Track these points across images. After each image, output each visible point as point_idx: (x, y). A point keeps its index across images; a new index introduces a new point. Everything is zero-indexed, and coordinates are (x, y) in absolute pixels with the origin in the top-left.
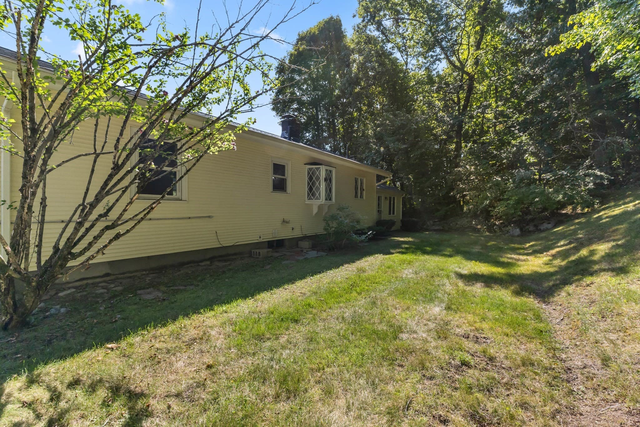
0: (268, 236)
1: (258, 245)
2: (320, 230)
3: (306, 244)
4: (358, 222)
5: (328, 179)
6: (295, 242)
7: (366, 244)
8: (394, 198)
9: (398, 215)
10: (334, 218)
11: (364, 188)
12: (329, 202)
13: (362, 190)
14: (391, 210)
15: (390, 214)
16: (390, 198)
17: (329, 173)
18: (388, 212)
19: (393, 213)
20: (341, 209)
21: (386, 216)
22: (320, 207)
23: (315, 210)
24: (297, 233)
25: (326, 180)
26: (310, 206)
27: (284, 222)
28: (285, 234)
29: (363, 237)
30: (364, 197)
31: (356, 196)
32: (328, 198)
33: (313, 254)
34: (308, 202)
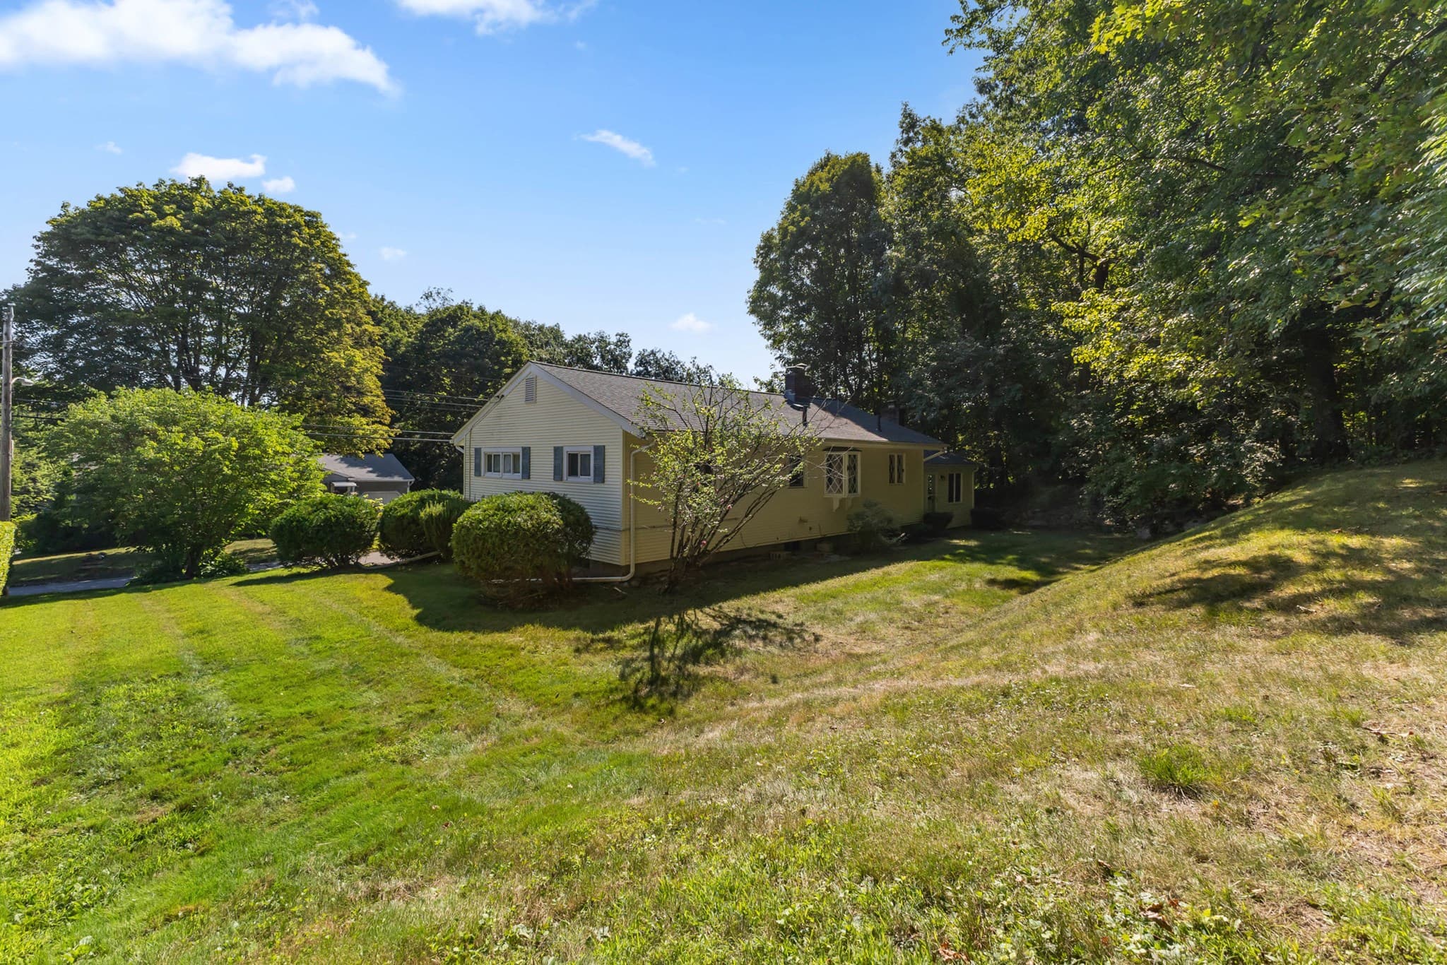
0: (785, 539)
1: (775, 547)
2: (841, 529)
3: (825, 547)
4: (890, 520)
5: (852, 468)
6: (813, 545)
7: (902, 548)
8: (958, 476)
9: (968, 500)
10: (859, 516)
11: (904, 467)
12: (853, 495)
13: (900, 471)
14: (953, 495)
15: (951, 499)
16: (951, 477)
17: (853, 459)
18: (947, 498)
19: (958, 499)
20: (869, 505)
21: (942, 506)
22: (842, 501)
23: (836, 505)
24: (816, 534)
25: (849, 468)
26: (830, 501)
27: (802, 521)
28: (802, 535)
29: (895, 540)
30: (904, 481)
31: (892, 480)
32: (853, 489)
33: (835, 558)
34: (827, 495)
